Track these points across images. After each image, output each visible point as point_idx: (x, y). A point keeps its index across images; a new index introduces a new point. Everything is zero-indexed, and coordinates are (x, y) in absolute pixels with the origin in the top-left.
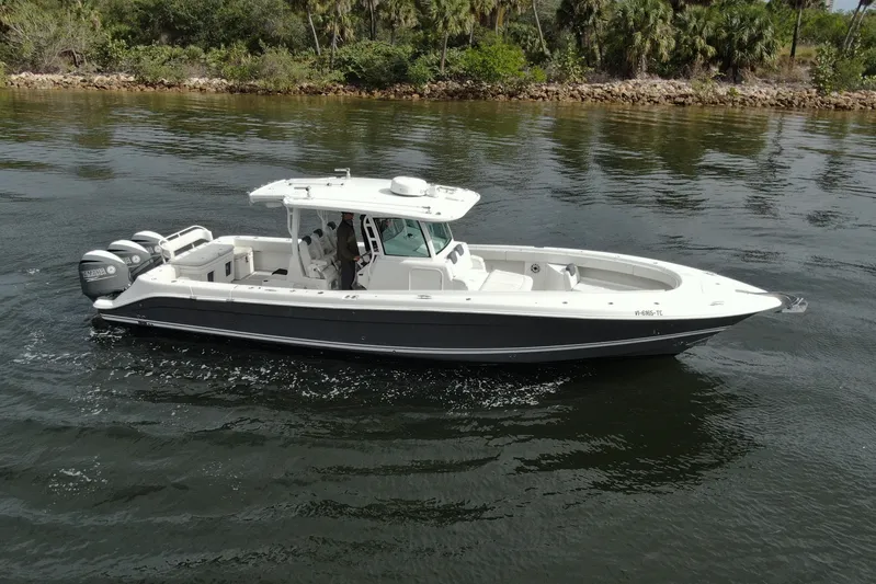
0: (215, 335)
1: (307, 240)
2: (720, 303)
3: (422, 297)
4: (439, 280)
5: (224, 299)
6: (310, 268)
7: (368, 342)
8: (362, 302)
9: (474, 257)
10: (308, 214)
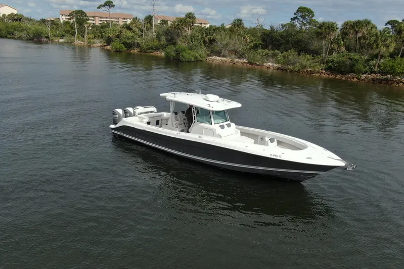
0: (140, 142)
1: (176, 113)
2: (311, 158)
3: (200, 137)
4: (212, 133)
5: (142, 129)
6: (174, 123)
7: (183, 152)
8: (182, 136)
9: (237, 130)
10: (178, 104)
